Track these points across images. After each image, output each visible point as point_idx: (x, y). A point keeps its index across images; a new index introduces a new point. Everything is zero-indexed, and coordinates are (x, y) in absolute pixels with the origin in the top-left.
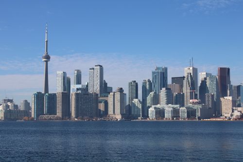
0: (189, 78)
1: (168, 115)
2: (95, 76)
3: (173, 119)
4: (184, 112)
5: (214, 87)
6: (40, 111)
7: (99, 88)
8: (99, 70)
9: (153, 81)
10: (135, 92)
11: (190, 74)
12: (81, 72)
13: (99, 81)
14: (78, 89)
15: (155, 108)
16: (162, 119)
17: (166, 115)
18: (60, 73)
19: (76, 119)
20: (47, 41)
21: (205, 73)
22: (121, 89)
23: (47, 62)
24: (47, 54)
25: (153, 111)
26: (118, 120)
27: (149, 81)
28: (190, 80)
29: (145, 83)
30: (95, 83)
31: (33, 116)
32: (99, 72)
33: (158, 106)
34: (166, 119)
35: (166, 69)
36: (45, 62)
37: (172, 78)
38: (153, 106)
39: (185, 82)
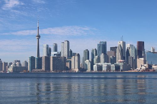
0: (120, 47)
1: (104, 69)
2: (65, 47)
3: (107, 71)
4: (113, 67)
5: (134, 53)
6: (33, 67)
7: (67, 54)
8: (67, 44)
9: (98, 50)
10: (87, 56)
11: (120, 45)
12: (57, 45)
13: (67, 49)
14: (54, 55)
15: (97, 65)
16: (101, 71)
17: (103, 69)
18: (45, 45)
19: (53, 71)
20: (38, 27)
21: (129, 45)
22: (79, 54)
23: (38, 39)
24: (39, 34)
25: (96, 67)
26: (76, 72)
27: (96, 50)
28: (120, 48)
29: (93, 51)
30: (65, 51)
31: (29, 70)
32: (67, 45)
33: (99, 64)
34: (103, 71)
35: (106, 43)
36: (37, 39)
37: (111, 48)
38: (96, 64)
39: (117, 50)
